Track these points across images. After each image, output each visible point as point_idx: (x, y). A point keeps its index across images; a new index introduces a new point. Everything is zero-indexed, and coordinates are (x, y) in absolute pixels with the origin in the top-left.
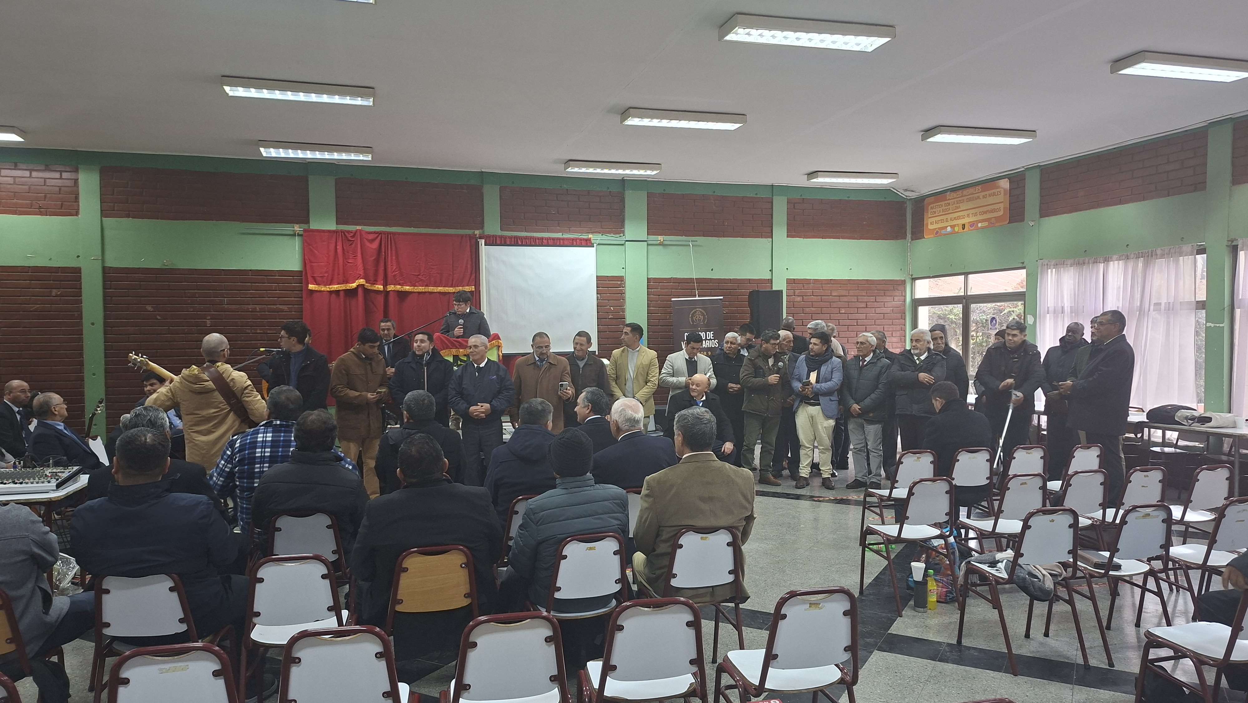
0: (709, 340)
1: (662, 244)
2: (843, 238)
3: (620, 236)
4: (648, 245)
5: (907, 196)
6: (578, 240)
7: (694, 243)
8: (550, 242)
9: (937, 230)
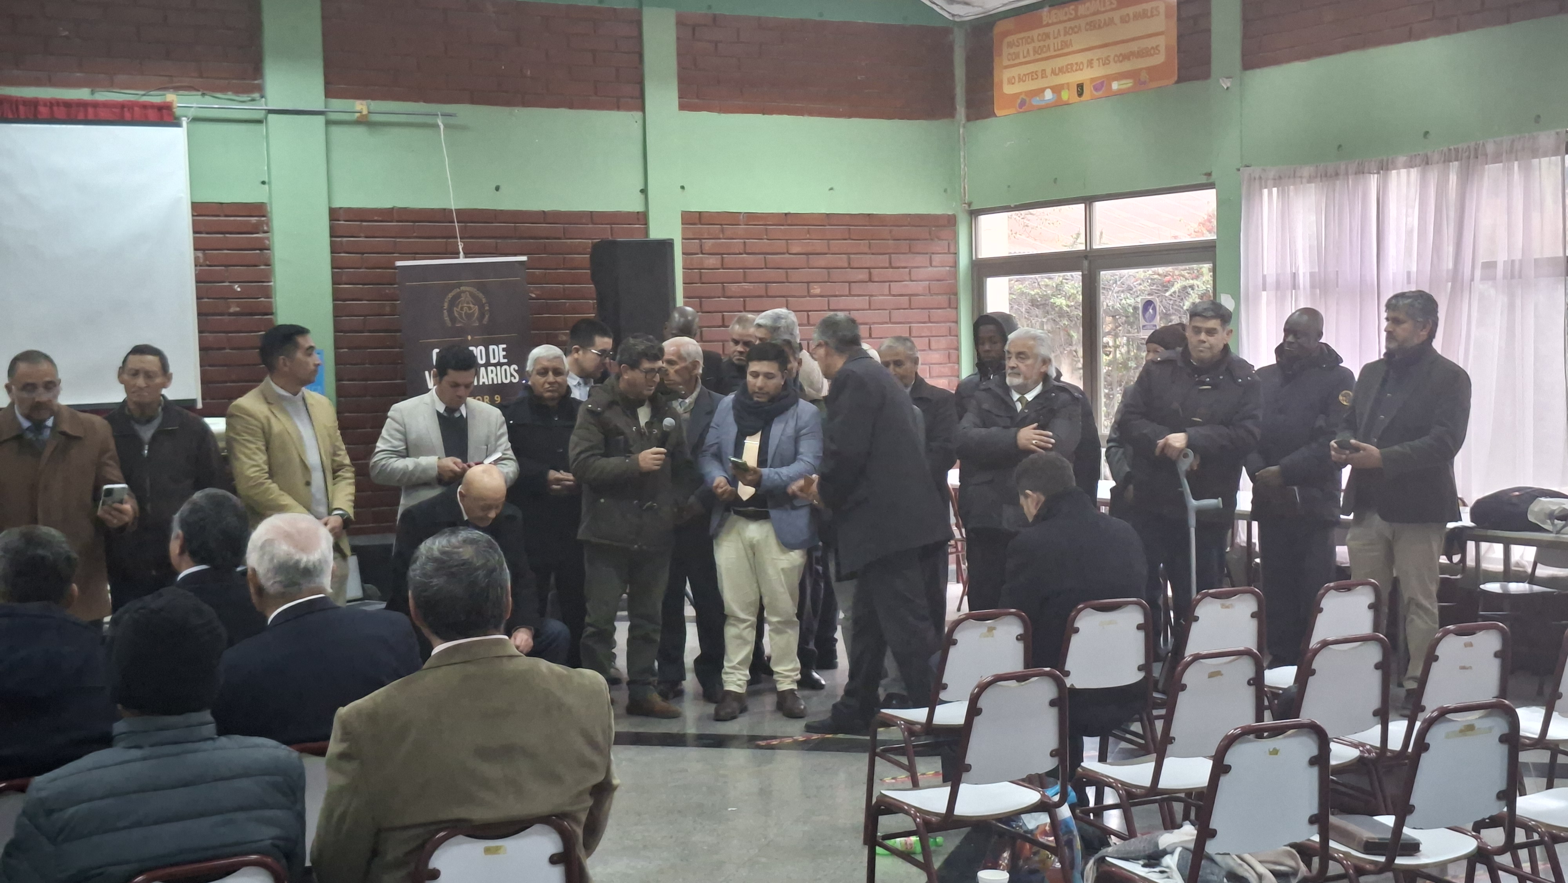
0: (495, 365)
1: (363, 122)
2: (811, 113)
3: (253, 100)
4: (328, 123)
5: (953, 15)
6: (136, 109)
7: (451, 121)
8: (60, 112)
9: (1023, 96)
